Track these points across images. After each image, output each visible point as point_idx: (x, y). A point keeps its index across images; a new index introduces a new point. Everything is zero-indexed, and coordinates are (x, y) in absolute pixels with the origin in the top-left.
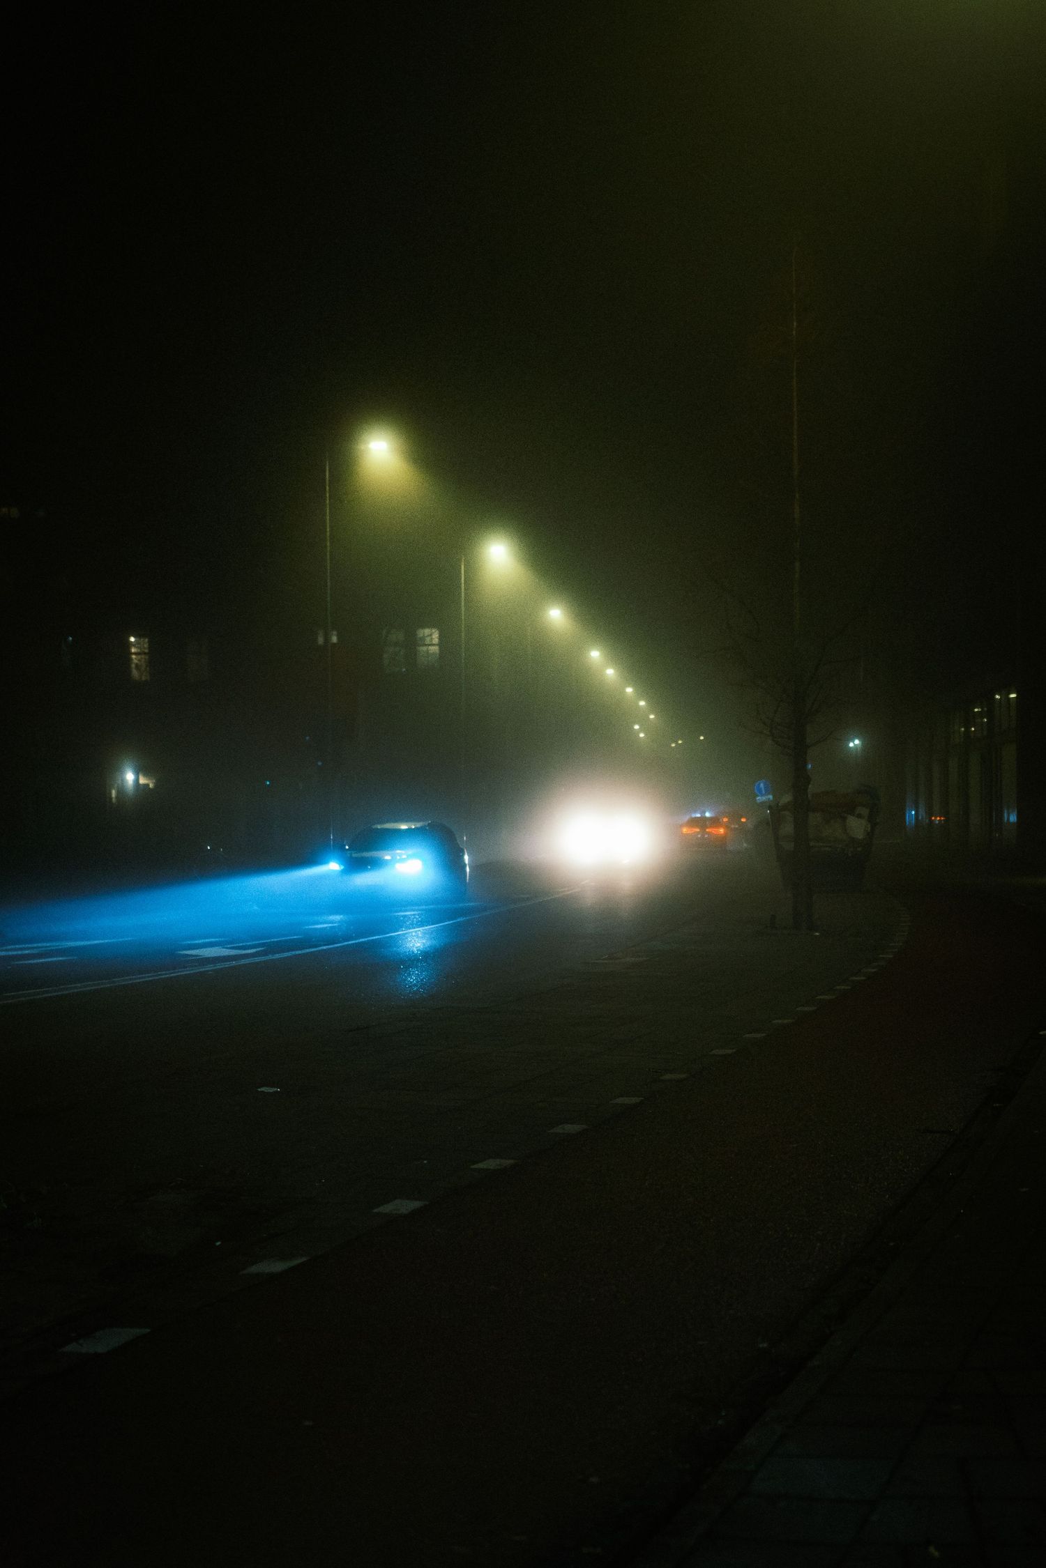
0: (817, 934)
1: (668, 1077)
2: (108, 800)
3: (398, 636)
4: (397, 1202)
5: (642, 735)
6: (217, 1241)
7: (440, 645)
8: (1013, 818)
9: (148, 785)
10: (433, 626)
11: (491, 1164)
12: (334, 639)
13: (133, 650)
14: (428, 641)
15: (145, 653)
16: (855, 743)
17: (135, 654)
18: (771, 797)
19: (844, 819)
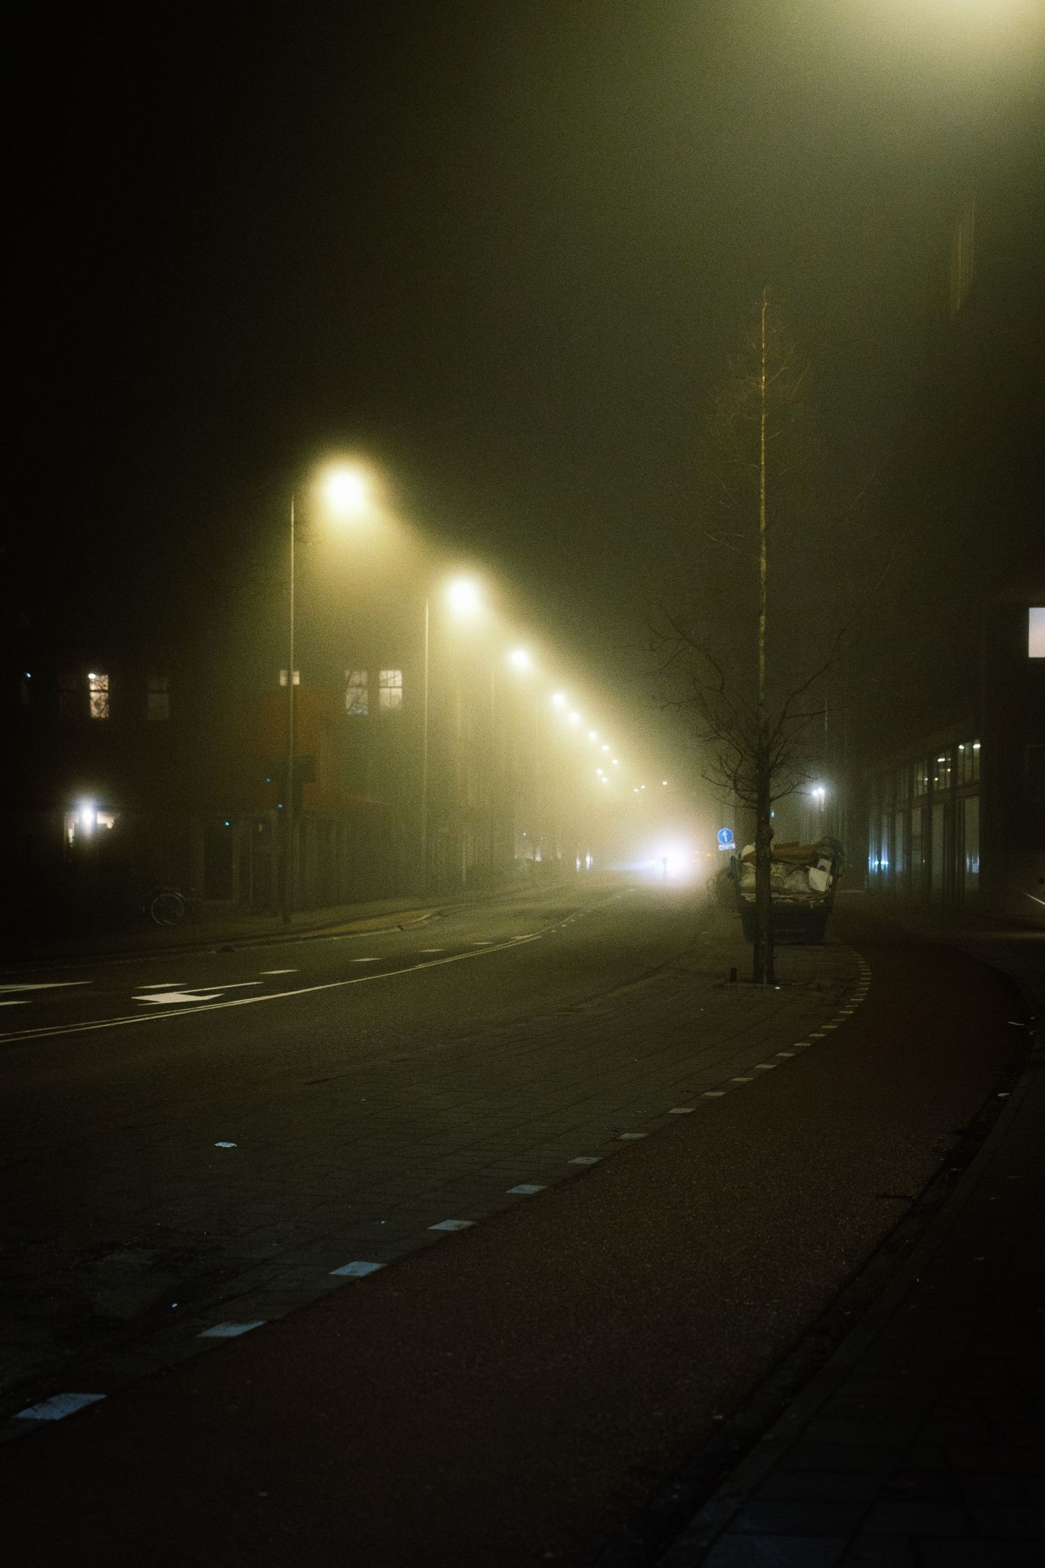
0: (778, 988)
1: (626, 1136)
2: (65, 839)
3: (359, 677)
4: (355, 1264)
5: (605, 780)
6: (173, 1304)
7: (403, 687)
8: (976, 868)
9: (105, 825)
10: (395, 668)
11: (448, 1225)
12: (296, 681)
13: (93, 687)
14: (390, 683)
15: (103, 691)
16: (818, 793)
17: (95, 691)
18: (733, 846)
19: (807, 871)
